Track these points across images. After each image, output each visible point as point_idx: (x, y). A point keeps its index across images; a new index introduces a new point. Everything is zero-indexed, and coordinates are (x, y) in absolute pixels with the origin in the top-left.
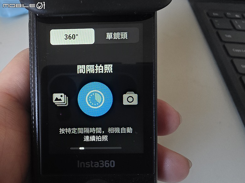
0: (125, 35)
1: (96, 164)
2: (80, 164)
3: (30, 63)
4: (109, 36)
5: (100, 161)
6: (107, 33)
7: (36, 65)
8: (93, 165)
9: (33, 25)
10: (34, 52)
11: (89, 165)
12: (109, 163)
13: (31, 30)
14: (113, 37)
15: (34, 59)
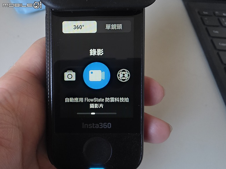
0: (120, 27)
1: (97, 126)
2: (84, 126)
3: (47, 47)
4: (108, 27)
5: (100, 123)
6: (106, 25)
7: (51, 48)
8: (95, 126)
9: (49, 17)
10: (49, 39)
11: (91, 126)
12: (107, 124)
13: (48, 21)
14: (111, 27)
15: (49, 44)
